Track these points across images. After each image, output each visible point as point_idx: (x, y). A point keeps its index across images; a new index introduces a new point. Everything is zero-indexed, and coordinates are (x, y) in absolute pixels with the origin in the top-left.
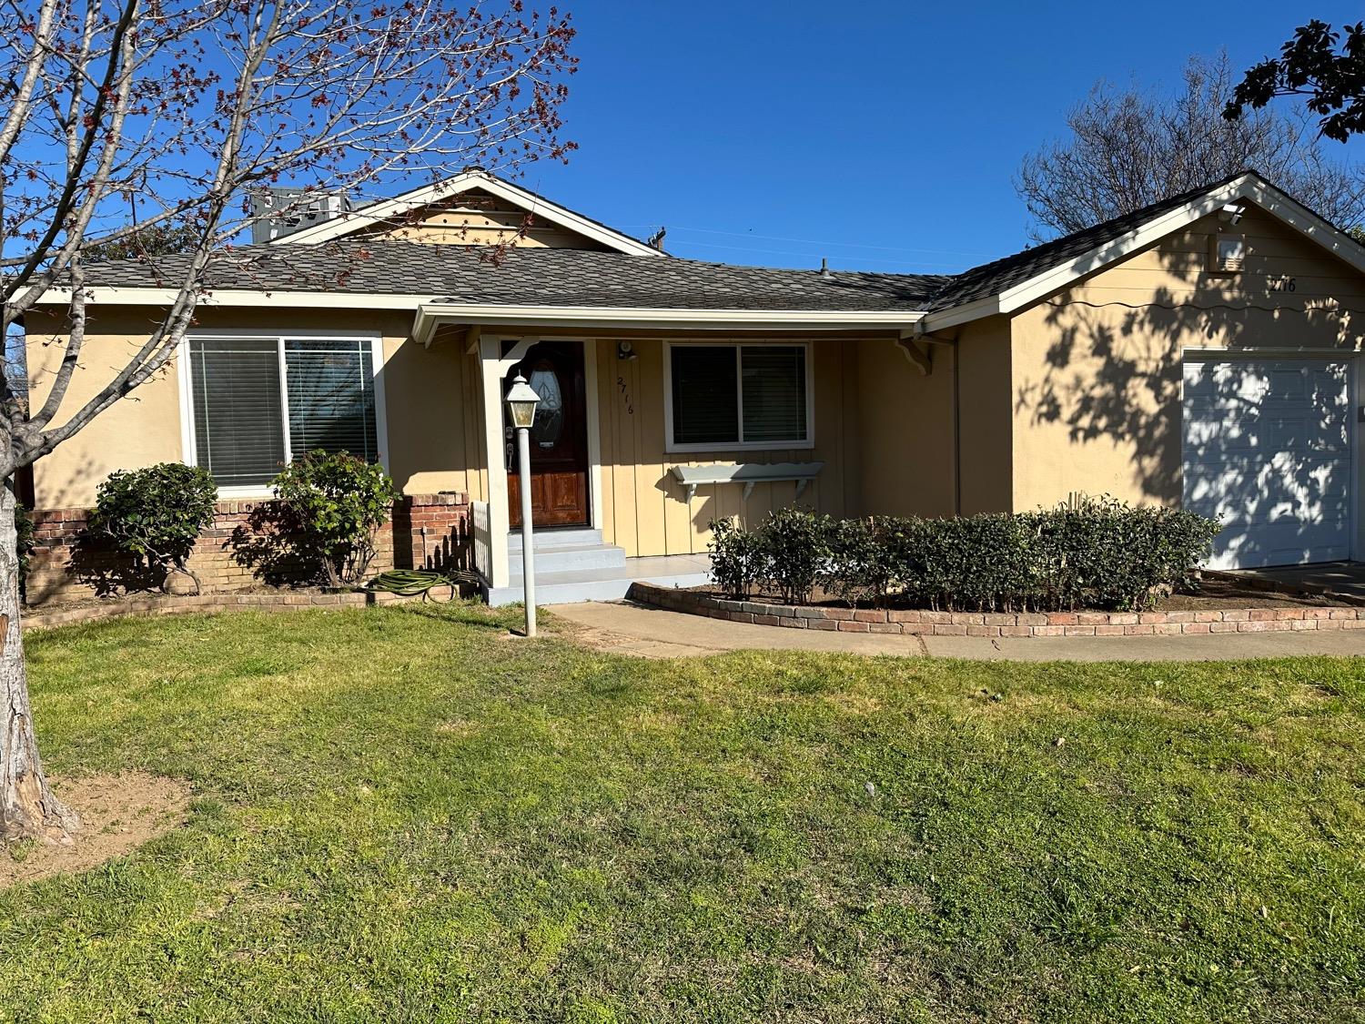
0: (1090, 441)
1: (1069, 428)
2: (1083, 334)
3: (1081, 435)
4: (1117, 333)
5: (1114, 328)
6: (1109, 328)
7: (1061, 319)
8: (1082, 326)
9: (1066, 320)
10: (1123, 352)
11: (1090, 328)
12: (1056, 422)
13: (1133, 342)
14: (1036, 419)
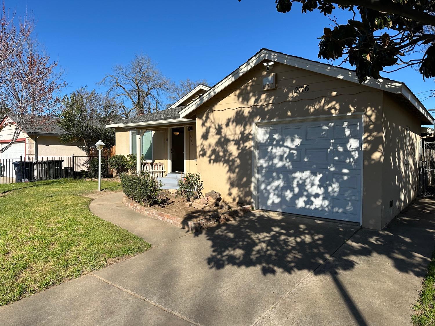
0: (215, 164)
1: (209, 159)
2: (213, 128)
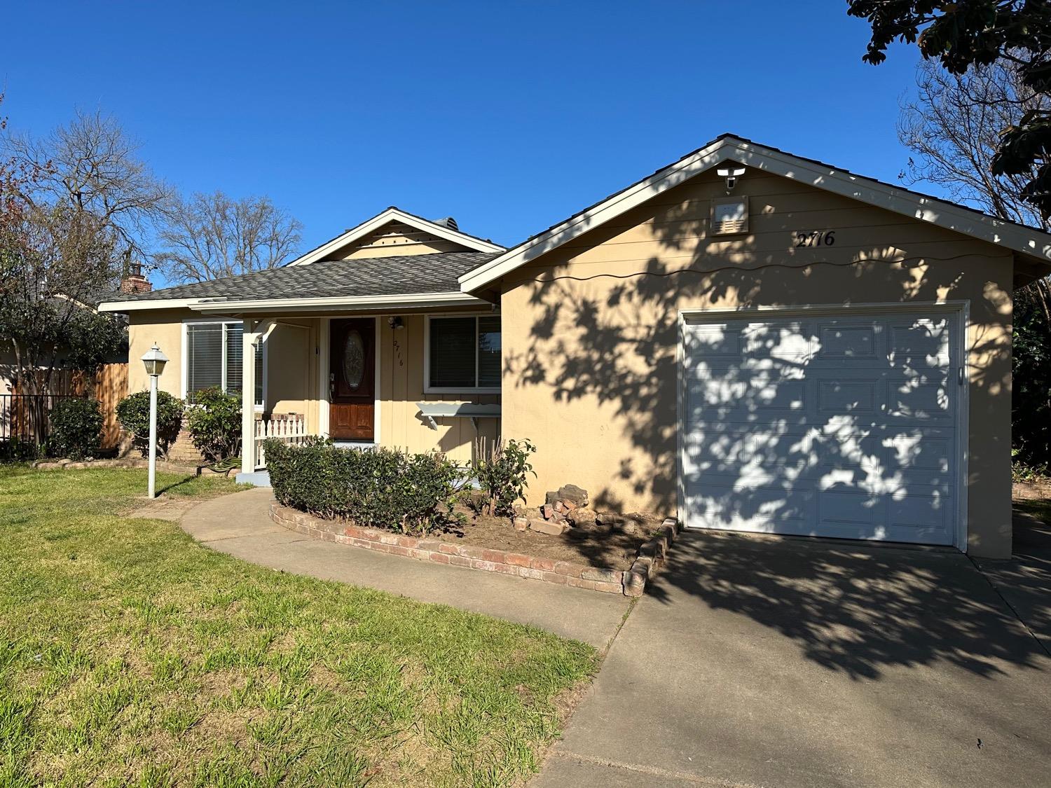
0: (575, 401)
1: (554, 389)
2: (568, 308)
3: (565, 395)
4: (602, 306)
5: (599, 302)
6: (594, 302)
7: (545, 298)
8: (567, 301)
9: (551, 298)
10: (610, 320)
11: (575, 302)
12: (541, 384)
13: (620, 313)
14: (521, 381)
